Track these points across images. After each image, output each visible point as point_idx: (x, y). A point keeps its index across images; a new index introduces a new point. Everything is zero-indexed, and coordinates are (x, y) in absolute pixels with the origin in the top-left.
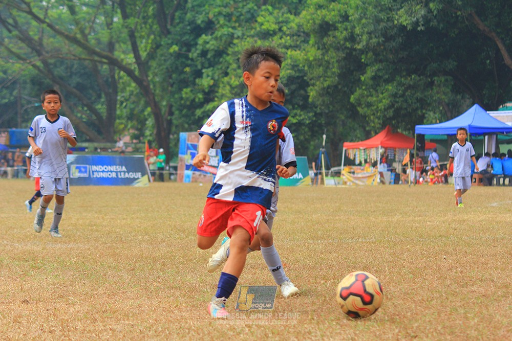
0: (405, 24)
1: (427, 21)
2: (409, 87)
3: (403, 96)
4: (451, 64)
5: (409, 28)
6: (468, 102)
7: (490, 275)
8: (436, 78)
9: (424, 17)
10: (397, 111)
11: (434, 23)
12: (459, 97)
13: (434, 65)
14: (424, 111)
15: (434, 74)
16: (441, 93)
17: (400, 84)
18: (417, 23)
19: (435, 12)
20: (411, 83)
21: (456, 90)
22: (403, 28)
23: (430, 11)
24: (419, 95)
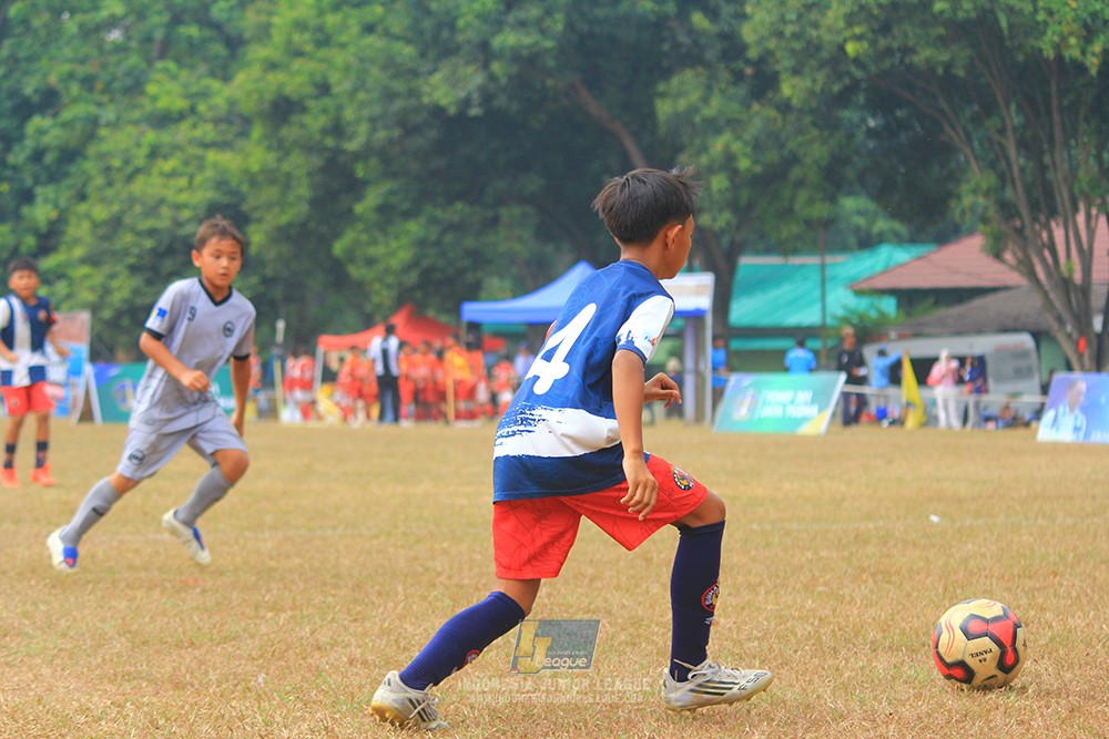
0: (443, 102)
1: (487, 97)
2: (451, 227)
3: (438, 243)
4: (533, 183)
5: (452, 111)
6: (568, 258)
7: (606, 600)
8: (504, 212)
9: (482, 89)
10: (427, 274)
11: (501, 102)
12: (549, 248)
13: (501, 185)
14: (480, 274)
15: (500, 201)
16: (514, 238)
17: (433, 221)
18: (467, 102)
19: (504, 81)
20: (456, 218)
21: (545, 233)
22: (438, 111)
23: (492, 78)
24: (470, 242)
